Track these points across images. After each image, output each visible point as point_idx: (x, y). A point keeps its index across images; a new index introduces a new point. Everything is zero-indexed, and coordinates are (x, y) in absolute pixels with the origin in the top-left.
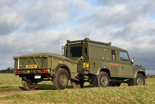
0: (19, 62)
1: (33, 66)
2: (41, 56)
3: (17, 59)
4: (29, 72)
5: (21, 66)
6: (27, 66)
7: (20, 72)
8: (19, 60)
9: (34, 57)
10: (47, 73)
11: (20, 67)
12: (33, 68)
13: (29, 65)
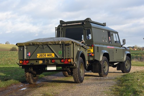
0: (25, 50)
1: (48, 55)
2: (60, 43)
3: (23, 46)
4: (41, 62)
5: (29, 54)
6: (38, 55)
7: (28, 63)
8: (25, 47)
9: (50, 43)
10: (70, 63)
11: (27, 56)
12: (48, 57)
13: (42, 54)
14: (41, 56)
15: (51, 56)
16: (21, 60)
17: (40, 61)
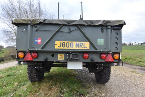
1: (77, 45)
5: (39, 41)
6: (58, 43)
12: (77, 48)
13: (66, 42)
14: (63, 45)
15: (83, 46)
16: (20, 51)
17: (59, 55)
